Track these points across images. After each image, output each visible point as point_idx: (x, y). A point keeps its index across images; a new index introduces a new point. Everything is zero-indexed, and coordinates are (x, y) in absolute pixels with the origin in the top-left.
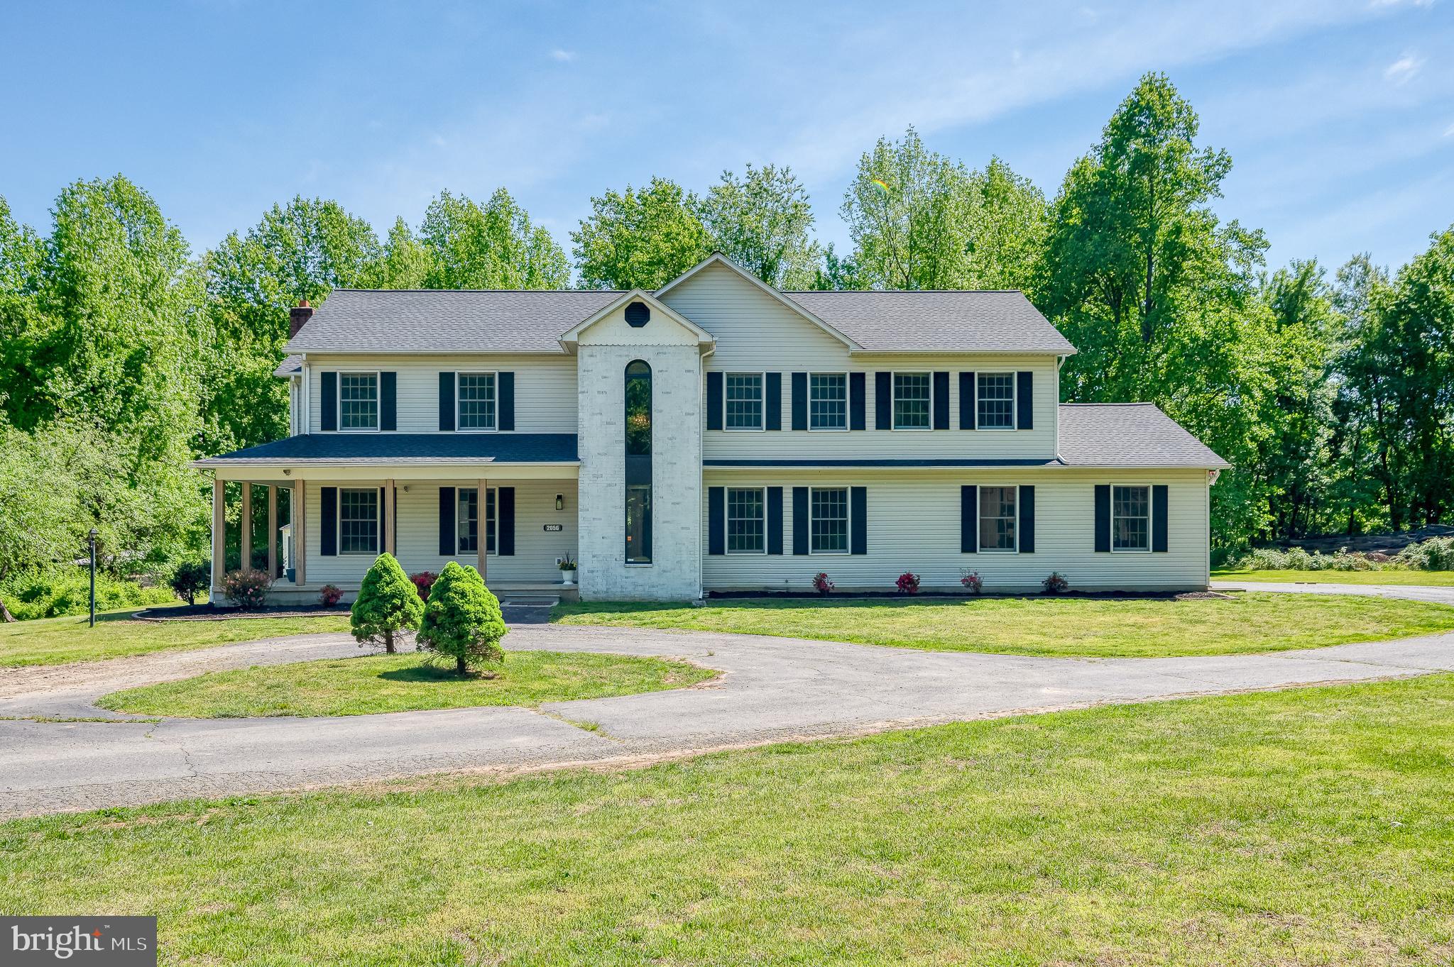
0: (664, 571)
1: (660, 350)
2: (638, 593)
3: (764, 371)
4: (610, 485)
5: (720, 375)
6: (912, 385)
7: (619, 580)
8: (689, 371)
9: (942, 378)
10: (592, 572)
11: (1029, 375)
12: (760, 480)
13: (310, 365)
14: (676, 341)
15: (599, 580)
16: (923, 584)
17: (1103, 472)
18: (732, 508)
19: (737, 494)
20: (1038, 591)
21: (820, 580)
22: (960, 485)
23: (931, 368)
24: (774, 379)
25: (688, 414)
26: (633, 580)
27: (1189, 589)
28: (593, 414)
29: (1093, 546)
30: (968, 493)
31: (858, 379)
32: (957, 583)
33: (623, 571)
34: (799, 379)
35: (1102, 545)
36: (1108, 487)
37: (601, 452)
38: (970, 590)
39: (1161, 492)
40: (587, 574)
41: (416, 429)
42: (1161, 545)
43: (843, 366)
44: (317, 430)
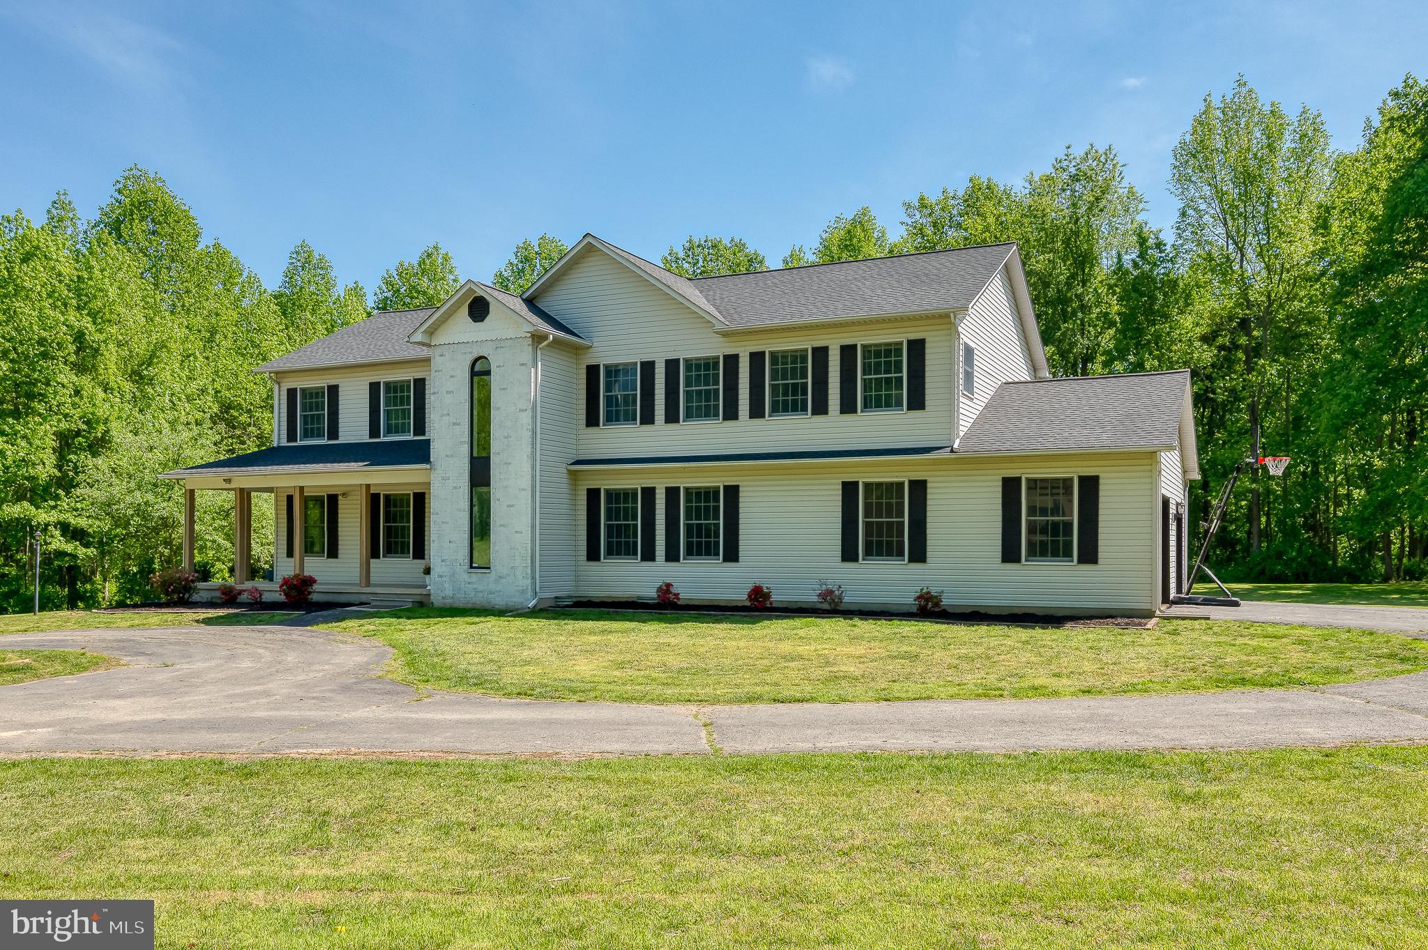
0: (500, 577)
1: (499, 343)
2: (479, 599)
3: (637, 358)
4: (455, 488)
5: (598, 366)
6: (788, 363)
7: (462, 586)
8: (523, 365)
9: (821, 354)
10: (442, 576)
11: (922, 342)
12: (630, 480)
13: (279, 383)
14: (510, 333)
15: (446, 585)
16: (777, 598)
17: (1011, 459)
18: (609, 511)
19: (613, 496)
20: (905, 609)
21: (666, 589)
22: (840, 481)
23: (806, 343)
24: (648, 367)
25: (521, 410)
26: (474, 586)
27: (1113, 613)
28: (442, 415)
29: (999, 555)
30: (849, 489)
31: (731, 361)
32: (812, 598)
33: (465, 576)
34: (672, 365)
35: (1010, 554)
36: (1018, 480)
37: (448, 453)
38: (826, 606)
39: (1090, 486)
40: (437, 579)
41: (352, 438)
42: (1089, 555)
43: (716, 348)
44: (284, 443)
